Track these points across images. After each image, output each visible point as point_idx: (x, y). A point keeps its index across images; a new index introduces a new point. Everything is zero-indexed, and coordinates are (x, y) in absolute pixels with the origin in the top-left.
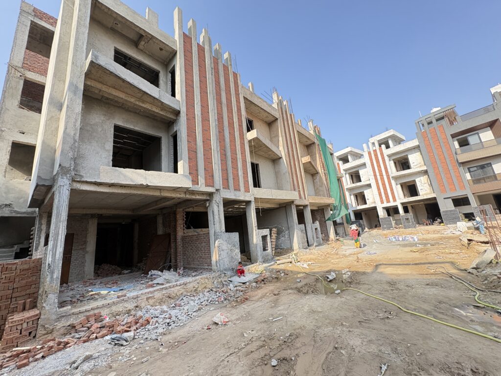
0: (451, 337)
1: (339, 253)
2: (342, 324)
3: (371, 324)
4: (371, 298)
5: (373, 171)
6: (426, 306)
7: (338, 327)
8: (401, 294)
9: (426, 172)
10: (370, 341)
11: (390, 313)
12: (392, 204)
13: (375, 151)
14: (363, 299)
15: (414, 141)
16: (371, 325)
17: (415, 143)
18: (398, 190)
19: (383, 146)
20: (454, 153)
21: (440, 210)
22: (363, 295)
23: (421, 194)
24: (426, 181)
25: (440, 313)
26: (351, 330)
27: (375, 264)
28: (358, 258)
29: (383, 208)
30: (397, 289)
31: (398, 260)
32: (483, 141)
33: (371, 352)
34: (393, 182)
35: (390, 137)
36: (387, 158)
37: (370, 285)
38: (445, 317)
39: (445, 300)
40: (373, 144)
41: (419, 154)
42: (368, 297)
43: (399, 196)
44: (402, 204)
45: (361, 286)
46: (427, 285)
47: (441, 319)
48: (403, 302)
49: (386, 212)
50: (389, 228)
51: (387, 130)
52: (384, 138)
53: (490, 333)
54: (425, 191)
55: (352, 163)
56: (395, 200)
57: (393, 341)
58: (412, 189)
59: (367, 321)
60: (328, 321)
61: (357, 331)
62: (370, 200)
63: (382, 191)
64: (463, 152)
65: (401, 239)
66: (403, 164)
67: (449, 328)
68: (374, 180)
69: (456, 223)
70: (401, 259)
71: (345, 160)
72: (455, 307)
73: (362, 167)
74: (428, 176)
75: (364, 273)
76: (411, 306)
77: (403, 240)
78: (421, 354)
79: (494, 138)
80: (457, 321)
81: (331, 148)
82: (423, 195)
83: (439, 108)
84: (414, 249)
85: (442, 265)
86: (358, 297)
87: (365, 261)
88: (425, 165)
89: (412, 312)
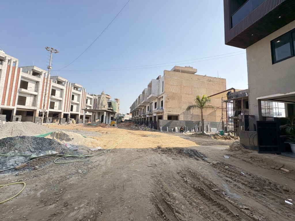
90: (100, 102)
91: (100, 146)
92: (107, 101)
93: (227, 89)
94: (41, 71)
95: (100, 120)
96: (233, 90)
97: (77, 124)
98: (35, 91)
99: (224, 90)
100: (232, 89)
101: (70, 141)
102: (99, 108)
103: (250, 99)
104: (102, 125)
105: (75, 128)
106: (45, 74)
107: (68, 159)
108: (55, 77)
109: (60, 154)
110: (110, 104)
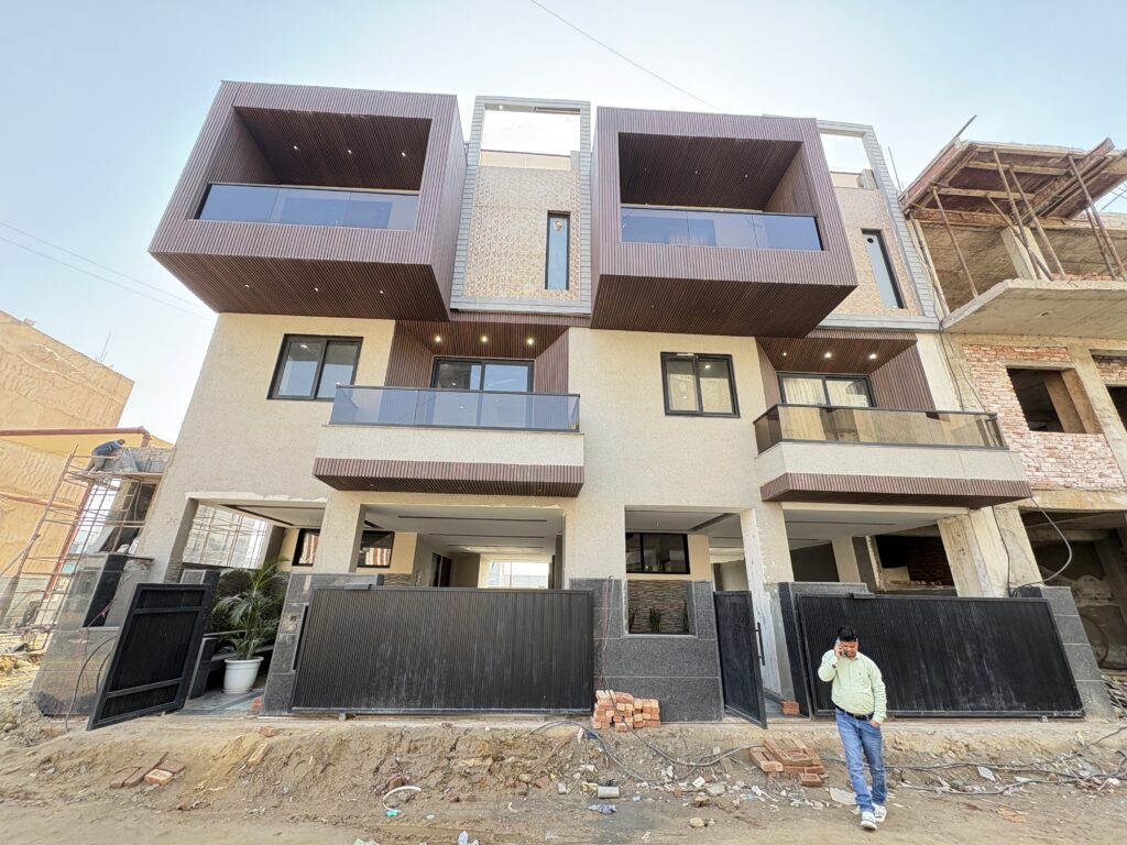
93: (120, 426)
96: (142, 435)
99: (108, 426)
100: (139, 431)
103: (163, 491)
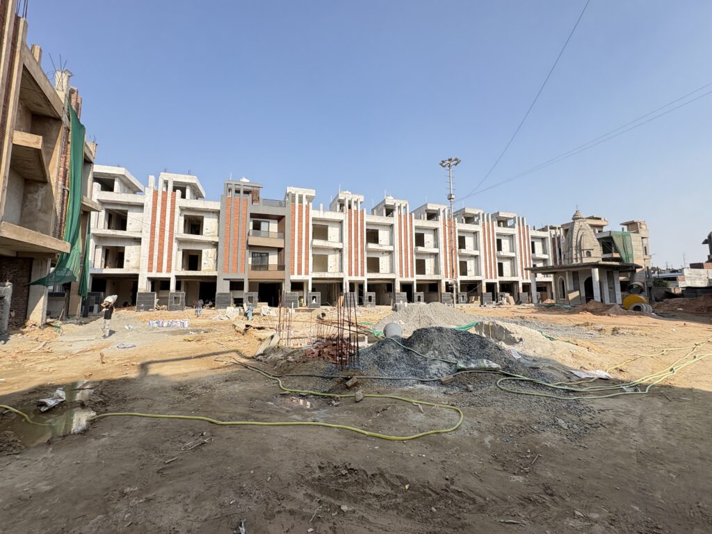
0: (286, 438)
1: (54, 349)
2: (123, 495)
3: (181, 465)
4: (161, 420)
5: (152, 220)
6: (241, 409)
7: (118, 506)
8: (203, 401)
9: (216, 245)
10: (199, 498)
11: (202, 435)
12: (164, 275)
13: (165, 194)
14: (146, 427)
15: (217, 203)
16: (183, 469)
17: (216, 206)
18: (178, 258)
19: (179, 192)
20: (247, 233)
21: (216, 291)
22: (144, 420)
23: (202, 269)
24: (212, 256)
25: (257, 412)
26: (150, 496)
27: (139, 363)
28: (102, 356)
29: (149, 279)
30: (194, 395)
31: (174, 353)
32: (270, 230)
33: (209, 517)
34: (175, 245)
35: (190, 184)
36: (177, 211)
37: (147, 398)
38: (265, 416)
39: (255, 395)
40: (166, 183)
41: (216, 220)
42: (155, 420)
43: (176, 266)
44: (177, 277)
45: (131, 405)
46: (226, 381)
47: (262, 420)
48: (211, 411)
49: (150, 285)
50: (147, 309)
51: (189, 173)
52: (182, 182)
53: (309, 419)
54: (207, 267)
55: (118, 195)
56: (169, 270)
57: (231, 478)
58: (192, 260)
59: (172, 464)
60: (82, 505)
61: (163, 492)
62: (130, 263)
63: (156, 253)
64: (254, 235)
65: (165, 325)
66: (194, 225)
67: (277, 428)
68: (149, 235)
69: (226, 308)
70: (177, 351)
71: (107, 184)
72: (268, 401)
73: (135, 209)
74: (217, 250)
75: (126, 381)
76: (224, 415)
77: (168, 326)
78: (271, 476)
79: (277, 231)
80: (277, 417)
81: (91, 150)
82: (205, 271)
83: (248, 181)
84: (186, 336)
85: (229, 355)
86: (135, 425)
87: (118, 361)
88: (218, 236)
89: (230, 423)
90: (574, 244)
91: (601, 367)
92: (596, 235)
94: (437, 209)
95: (583, 294)
97: (518, 306)
98: (435, 247)
101: (516, 346)
102: (572, 259)
104: (591, 306)
105: (516, 314)
106: (444, 211)
107: (523, 384)
108: (460, 210)
109: (504, 369)
110: (607, 244)
